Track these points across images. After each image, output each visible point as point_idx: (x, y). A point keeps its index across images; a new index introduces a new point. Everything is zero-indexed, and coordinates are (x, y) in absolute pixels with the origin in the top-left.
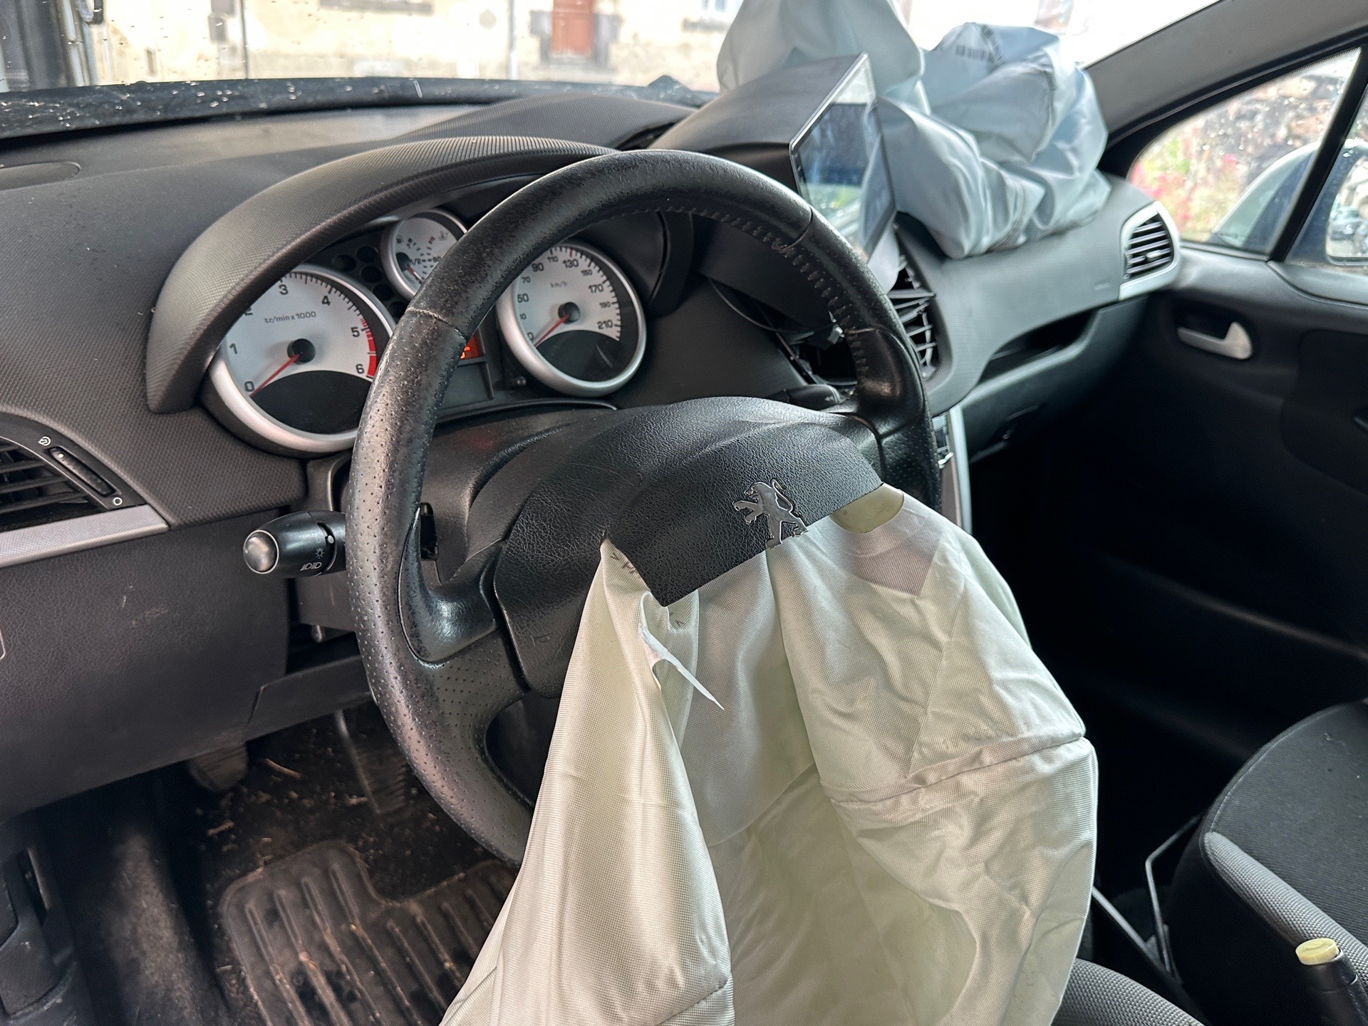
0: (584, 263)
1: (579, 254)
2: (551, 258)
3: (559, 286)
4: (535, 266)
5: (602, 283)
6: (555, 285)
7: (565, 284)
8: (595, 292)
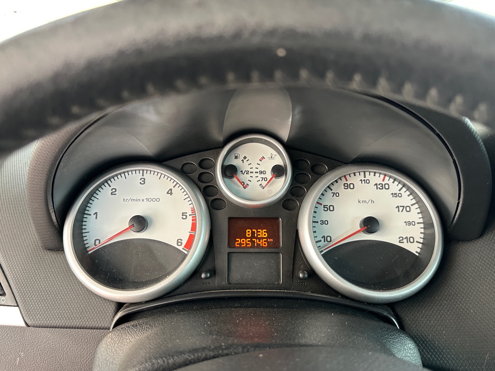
0: (395, 187)
1: (392, 180)
2: (363, 181)
3: (366, 203)
4: (346, 185)
5: (410, 206)
6: (362, 201)
7: (372, 202)
8: (402, 211)
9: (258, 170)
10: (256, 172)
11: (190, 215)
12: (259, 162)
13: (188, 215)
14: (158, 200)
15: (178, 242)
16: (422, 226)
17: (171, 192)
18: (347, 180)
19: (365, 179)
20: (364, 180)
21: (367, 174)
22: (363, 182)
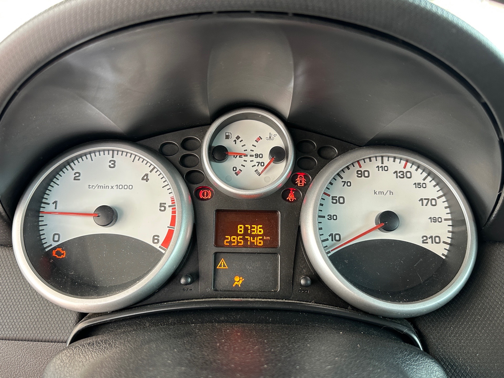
0: (419, 176)
1: (415, 167)
2: (380, 167)
3: (383, 194)
4: (360, 172)
5: (436, 199)
6: (379, 192)
7: (391, 193)
8: (426, 205)
9: (253, 153)
10: (251, 156)
11: (169, 206)
12: (255, 143)
13: (167, 206)
14: (130, 187)
15: (154, 239)
16: (450, 223)
17: (147, 177)
18: (360, 167)
19: (382, 165)
20: (382, 167)
21: (385, 159)
22: (381, 169)
